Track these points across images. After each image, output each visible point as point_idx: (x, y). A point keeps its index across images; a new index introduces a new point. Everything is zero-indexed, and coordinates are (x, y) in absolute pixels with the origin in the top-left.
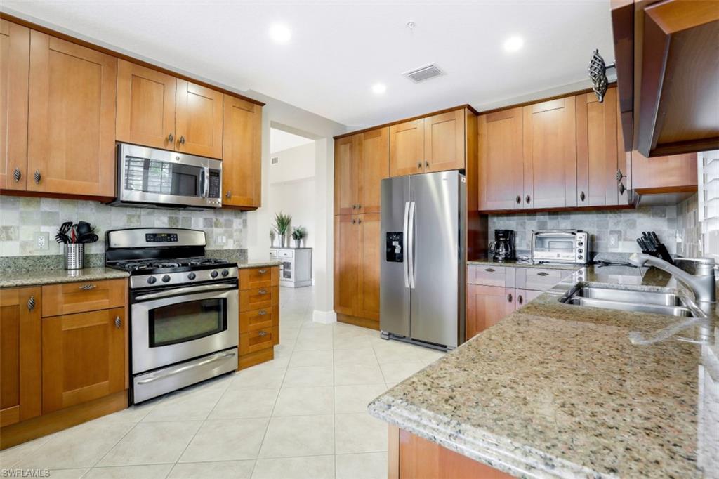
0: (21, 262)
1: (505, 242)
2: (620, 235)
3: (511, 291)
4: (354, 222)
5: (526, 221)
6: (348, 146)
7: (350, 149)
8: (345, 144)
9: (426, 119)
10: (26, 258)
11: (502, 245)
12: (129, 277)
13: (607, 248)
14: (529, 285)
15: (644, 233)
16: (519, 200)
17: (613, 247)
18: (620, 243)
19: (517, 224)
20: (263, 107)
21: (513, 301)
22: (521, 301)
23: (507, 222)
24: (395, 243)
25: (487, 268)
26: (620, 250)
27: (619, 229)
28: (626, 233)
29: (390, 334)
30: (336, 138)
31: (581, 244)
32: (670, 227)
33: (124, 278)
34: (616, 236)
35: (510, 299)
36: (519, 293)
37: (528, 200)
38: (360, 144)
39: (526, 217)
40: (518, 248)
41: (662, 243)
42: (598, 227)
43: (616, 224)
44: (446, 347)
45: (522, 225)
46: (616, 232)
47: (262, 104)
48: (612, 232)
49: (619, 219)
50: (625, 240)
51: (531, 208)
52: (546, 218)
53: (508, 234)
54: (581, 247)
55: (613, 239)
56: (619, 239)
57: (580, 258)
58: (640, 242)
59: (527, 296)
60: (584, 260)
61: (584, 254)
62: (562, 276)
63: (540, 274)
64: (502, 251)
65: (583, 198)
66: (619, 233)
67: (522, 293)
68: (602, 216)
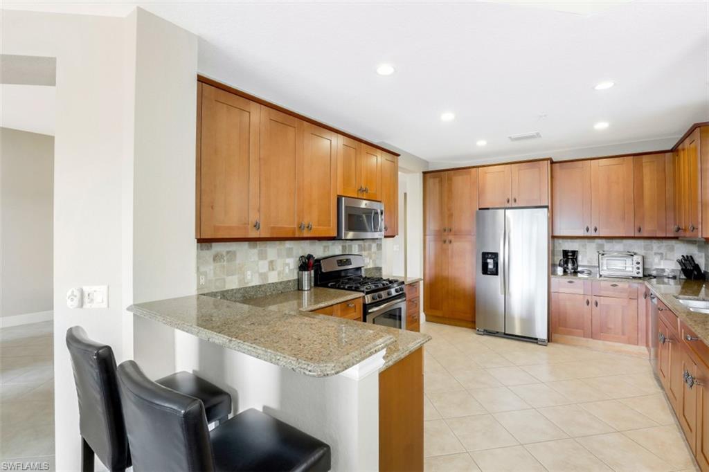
0: (279, 286)
1: (572, 259)
2: (662, 257)
3: (589, 298)
4: (445, 242)
6: (437, 180)
7: (439, 182)
8: (434, 178)
9: (513, 165)
10: (281, 283)
11: (570, 261)
12: (364, 297)
13: (652, 265)
14: (603, 293)
15: (683, 256)
16: (588, 230)
17: (655, 264)
18: (662, 262)
20: (399, 158)
21: (590, 304)
22: (597, 304)
23: (571, 244)
24: (489, 261)
25: (569, 280)
26: (662, 267)
27: (660, 251)
28: (666, 254)
29: (485, 330)
30: (425, 173)
31: (638, 263)
32: (699, 251)
33: (360, 297)
34: (659, 256)
35: (588, 303)
36: (595, 299)
37: (596, 230)
38: (450, 179)
40: (580, 263)
41: (696, 263)
42: (645, 249)
43: (659, 248)
44: (537, 339)
46: (658, 254)
47: (398, 155)
48: (656, 254)
49: (661, 244)
50: (666, 259)
51: (597, 235)
52: (603, 241)
53: (574, 253)
54: (638, 266)
55: (657, 259)
56: (661, 259)
57: (638, 273)
58: (680, 262)
59: (602, 301)
60: (641, 275)
61: (641, 271)
62: (629, 286)
63: (612, 285)
64: (570, 266)
65: (640, 230)
66: (662, 254)
67: (597, 299)
68: (648, 242)
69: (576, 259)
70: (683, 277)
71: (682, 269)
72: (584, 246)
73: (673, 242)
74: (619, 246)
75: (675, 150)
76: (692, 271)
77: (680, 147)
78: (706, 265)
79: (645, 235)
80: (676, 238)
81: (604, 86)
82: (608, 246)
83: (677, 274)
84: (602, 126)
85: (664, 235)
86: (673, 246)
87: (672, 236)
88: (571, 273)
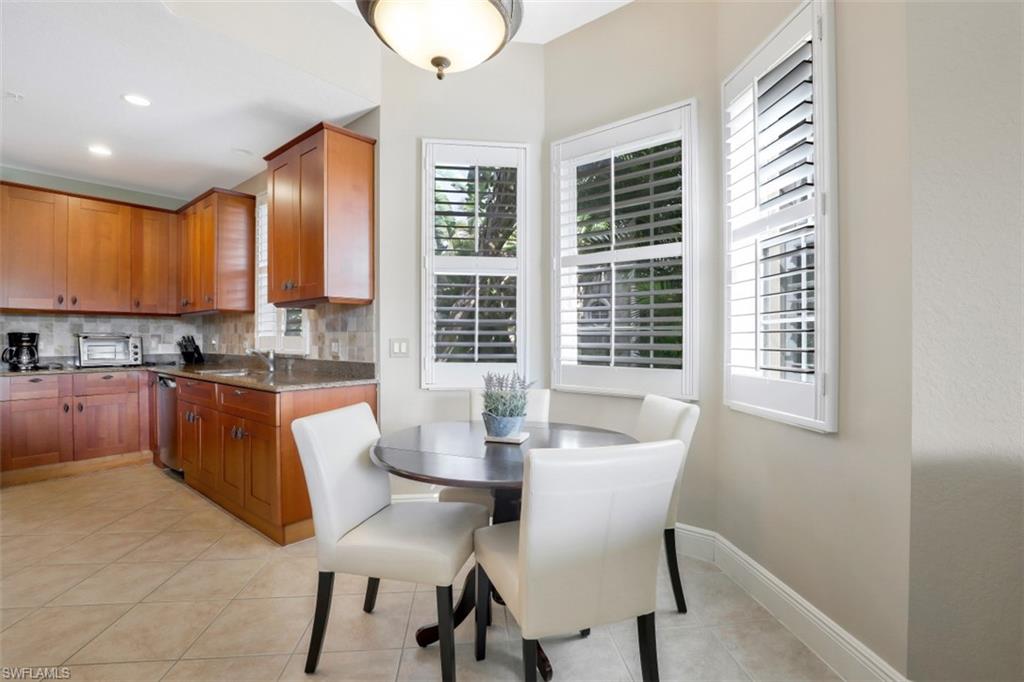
1: (29, 347)
2: (160, 339)
3: (68, 401)
5: (54, 323)
11: (25, 351)
13: (148, 350)
14: (90, 390)
15: (183, 337)
16: (61, 300)
17: (153, 349)
18: (160, 346)
19: (41, 326)
21: (70, 410)
22: (81, 408)
26: (160, 352)
27: (159, 333)
28: (164, 336)
31: (136, 347)
32: (198, 332)
34: (156, 339)
35: (67, 408)
36: (77, 400)
37: (74, 301)
39: (54, 319)
40: (41, 355)
42: (139, 331)
43: (157, 329)
45: (47, 327)
46: (156, 336)
48: (153, 336)
49: (159, 324)
50: (164, 342)
51: (78, 309)
52: (81, 320)
53: (33, 337)
54: (136, 350)
55: (154, 343)
56: (159, 342)
57: (136, 360)
58: (180, 344)
59: (87, 402)
60: (139, 362)
61: (139, 356)
62: (128, 376)
63: (105, 378)
64: (25, 358)
65: (138, 304)
66: (159, 336)
67: (81, 400)
68: (143, 321)
69: (36, 347)
70: (183, 362)
71: (183, 353)
72: (49, 327)
73: (171, 322)
74: (104, 327)
75: (181, 212)
76: (192, 354)
77: (191, 210)
78: (204, 346)
79: (144, 311)
80: (178, 316)
81: (137, 100)
82: (88, 326)
83: (176, 359)
84: (100, 151)
85: (165, 312)
86: (172, 327)
87: (175, 313)
88: (27, 370)
